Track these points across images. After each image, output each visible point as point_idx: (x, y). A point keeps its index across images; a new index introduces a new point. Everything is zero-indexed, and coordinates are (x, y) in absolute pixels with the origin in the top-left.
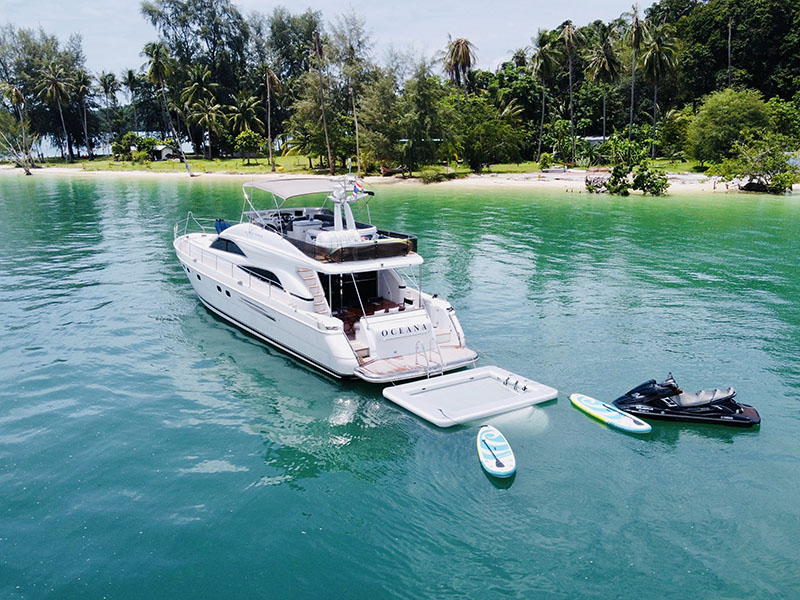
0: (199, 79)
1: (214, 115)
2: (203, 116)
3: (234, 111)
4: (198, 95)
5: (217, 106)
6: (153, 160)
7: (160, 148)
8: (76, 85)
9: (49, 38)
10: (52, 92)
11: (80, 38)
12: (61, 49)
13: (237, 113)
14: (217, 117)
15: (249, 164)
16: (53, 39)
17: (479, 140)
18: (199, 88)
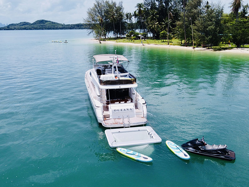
0: (153, 14)
1: (156, 25)
2: (153, 26)
3: (163, 24)
4: (152, 19)
5: (157, 23)
6: (137, 39)
7: (139, 36)
8: (119, 17)
9: (114, 3)
10: (112, 19)
11: (122, 2)
12: (117, 6)
13: (164, 25)
14: (157, 26)
15: (163, 42)
16: (115, 3)
17: (239, 35)
18: (153, 17)
